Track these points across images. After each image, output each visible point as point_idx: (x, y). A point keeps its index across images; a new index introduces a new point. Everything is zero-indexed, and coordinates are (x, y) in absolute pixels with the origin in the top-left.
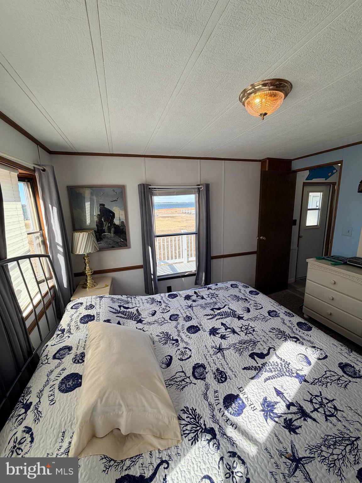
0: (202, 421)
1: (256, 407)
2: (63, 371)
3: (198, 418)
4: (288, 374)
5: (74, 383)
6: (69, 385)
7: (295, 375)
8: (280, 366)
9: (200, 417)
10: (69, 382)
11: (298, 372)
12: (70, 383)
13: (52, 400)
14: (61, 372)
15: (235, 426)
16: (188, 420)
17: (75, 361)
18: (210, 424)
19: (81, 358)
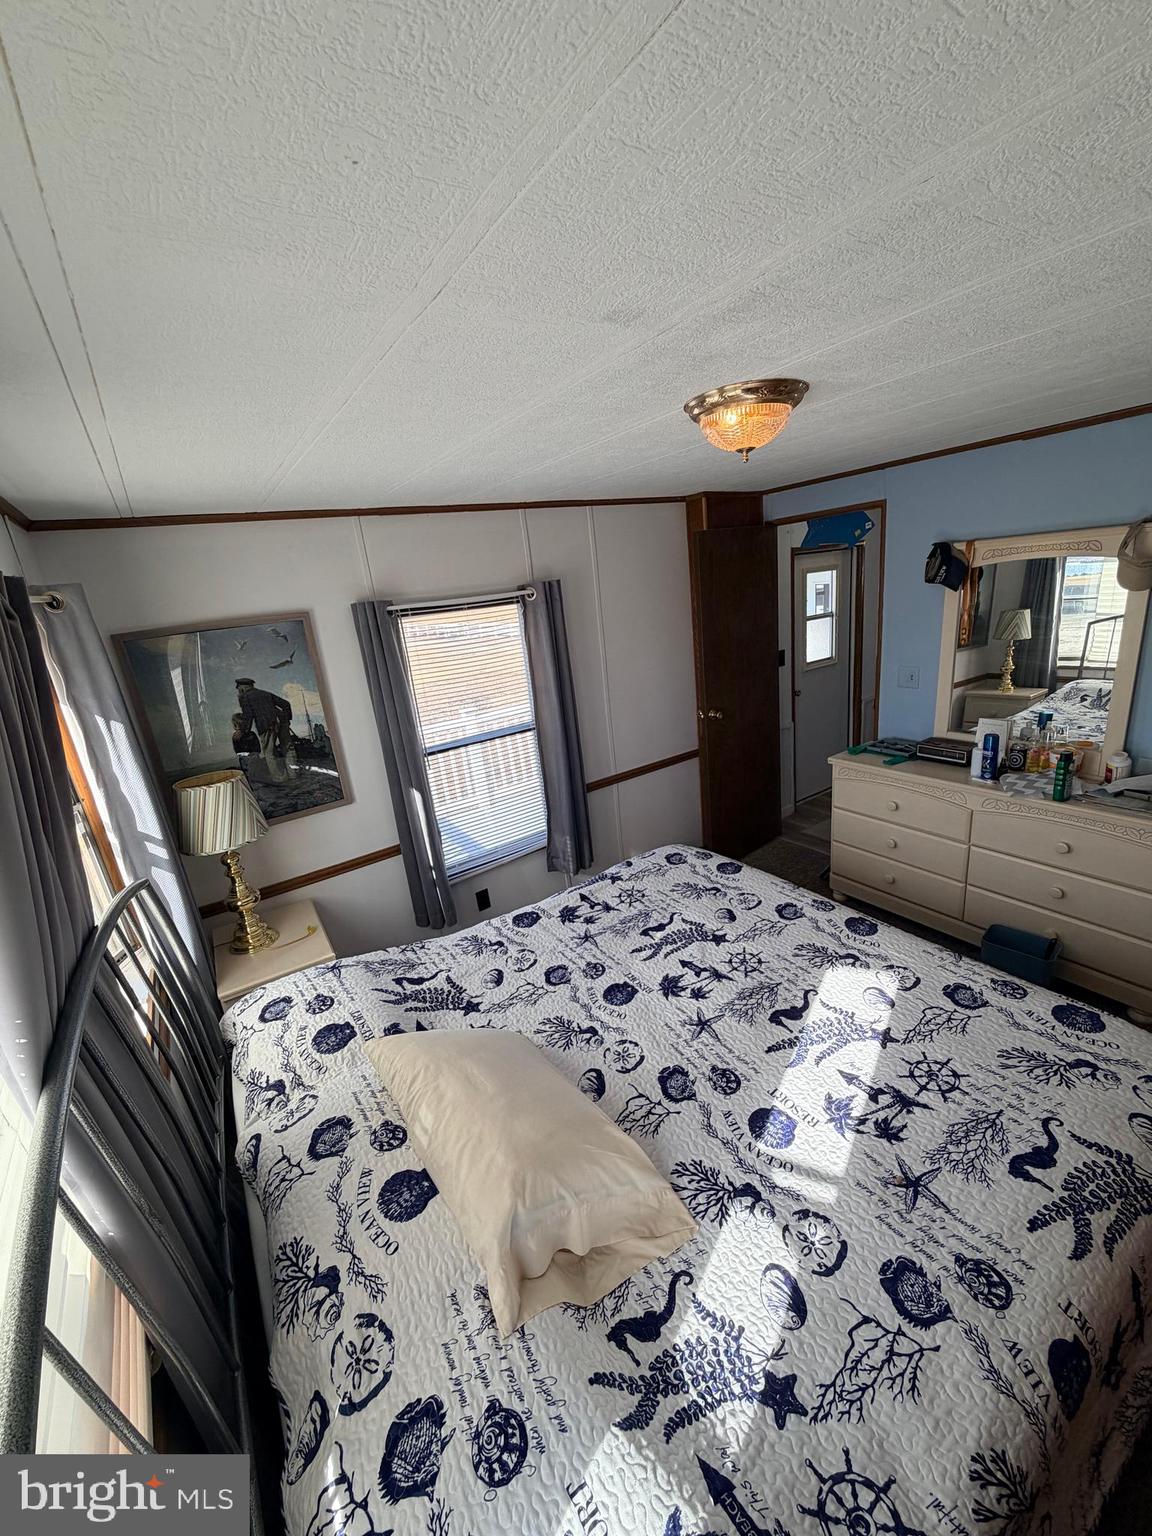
0: (722, 1179)
1: (817, 1118)
2: (369, 1177)
3: (712, 1175)
4: (856, 1037)
5: (414, 1193)
6: (406, 1201)
7: (870, 1034)
8: (837, 1025)
9: (715, 1173)
10: (401, 1194)
11: (874, 1026)
12: (406, 1196)
13: (387, 1245)
14: (364, 1180)
15: (788, 1166)
16: (694, 1185)
17: (381, 1146)
18: (740, 1179)
19: (391, 1135)
